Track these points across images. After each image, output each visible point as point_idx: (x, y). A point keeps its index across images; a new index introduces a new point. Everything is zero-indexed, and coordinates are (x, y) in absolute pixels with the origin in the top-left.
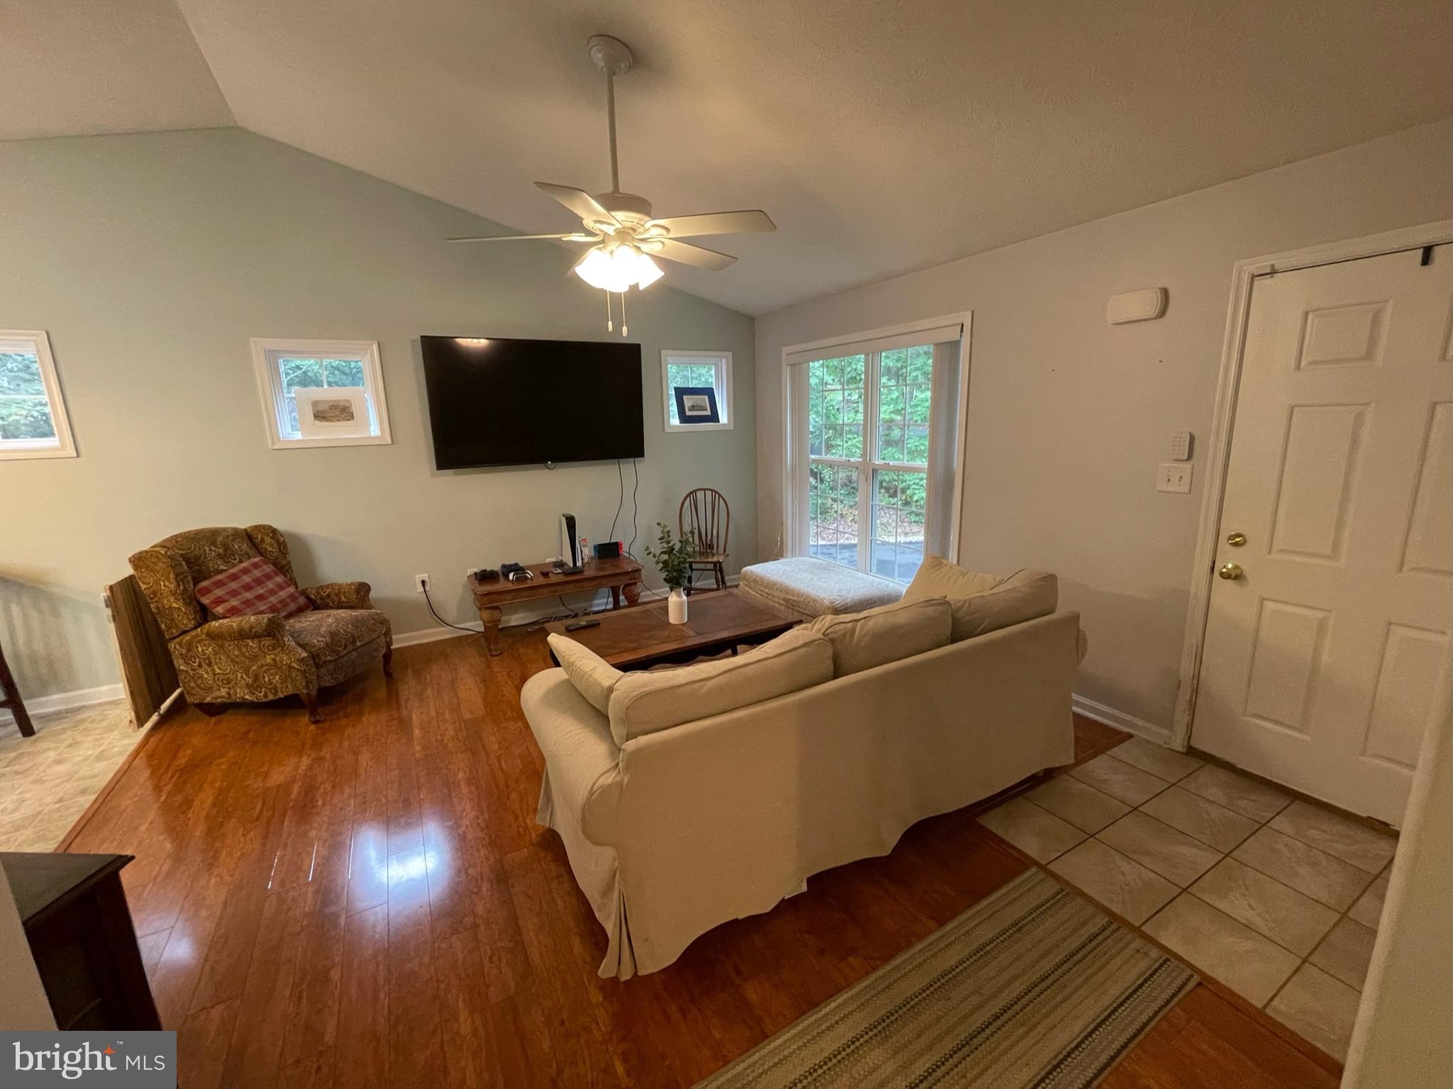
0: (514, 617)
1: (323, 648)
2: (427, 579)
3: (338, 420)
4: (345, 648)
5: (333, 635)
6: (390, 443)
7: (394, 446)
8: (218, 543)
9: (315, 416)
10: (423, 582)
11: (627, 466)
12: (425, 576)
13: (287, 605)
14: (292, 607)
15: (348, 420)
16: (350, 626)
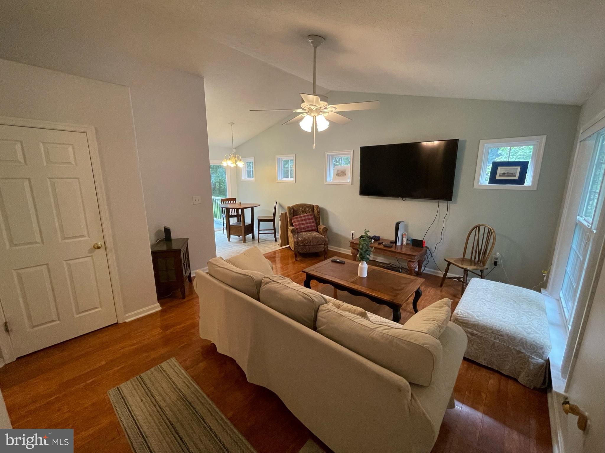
0: (379, 258)
1: (300, 241)
2: (354, 233)
3: (342, 176)
4: (307, 243)
5: (305, 238)
6: (351, 184)
7: (352, 185)
8: (304, 208)
9: (337, 175)
10: (353, 234)
11: (443, 205)
12: (353, 232)
13: (309, 228)
14: (310, 229)
15: (344, 176)
16: (311, 238)
